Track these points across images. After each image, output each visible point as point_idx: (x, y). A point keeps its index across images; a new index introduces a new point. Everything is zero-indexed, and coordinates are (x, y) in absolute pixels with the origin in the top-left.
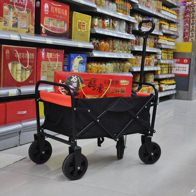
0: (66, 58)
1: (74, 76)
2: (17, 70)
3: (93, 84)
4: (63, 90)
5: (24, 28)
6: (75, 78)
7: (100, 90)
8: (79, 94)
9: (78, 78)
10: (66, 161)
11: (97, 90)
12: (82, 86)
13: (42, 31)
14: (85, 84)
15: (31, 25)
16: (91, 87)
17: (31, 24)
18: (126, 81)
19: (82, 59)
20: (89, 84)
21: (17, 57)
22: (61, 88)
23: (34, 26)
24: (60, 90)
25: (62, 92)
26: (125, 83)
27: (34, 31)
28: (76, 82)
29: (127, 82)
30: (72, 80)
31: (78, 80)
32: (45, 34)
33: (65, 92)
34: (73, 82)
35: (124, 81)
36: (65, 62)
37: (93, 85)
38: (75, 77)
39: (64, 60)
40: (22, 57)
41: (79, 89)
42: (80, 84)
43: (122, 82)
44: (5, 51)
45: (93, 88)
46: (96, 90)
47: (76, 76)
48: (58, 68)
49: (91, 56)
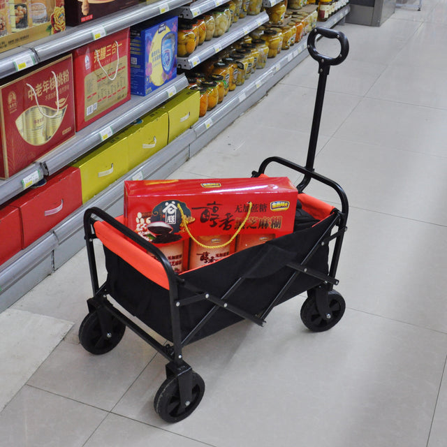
0: (134, 40)
1: (170, 202)
2: (35, 122)
3: (212, 215)
4: (146, 233)
5: (41, 20)
6: (171, 207)
7: (226, 226)
8: (180, 237)
9: (179, 205)
10: (161, 396)
11: (220, 227)
12: (186, 220)
13: (83, 11)
14: (193, 217)
15: (56, 8)
16: (207, 220)
17: (57, 6)
18: (283, 204)
19: (168, 30)
20: (204, 216)
21: (34, 97)
22: (142, 229)
23: (63, 7)
24: (139, 233)
25: (145, 236)
26: (282, 207)
27: (64, 17)
28: (174, 214)
29: (286, 204)
30: (164, 211)
31: (178, 210)
32: (88, 15)
33: (150, 235)
34: (168, 215)
35: (279, 204)
36: (133, 49)
37: (211, 217)
38: (171, 205)
39: (131, 44)
40: (44, 90)
41: (180, 228)
42: (184, 217)
43: (274, 204)
44: (7, 98)
45: (212, 223)
46: (217, 226)
47: (173, 202)
48: (119, 72)
49: (185, 17)
